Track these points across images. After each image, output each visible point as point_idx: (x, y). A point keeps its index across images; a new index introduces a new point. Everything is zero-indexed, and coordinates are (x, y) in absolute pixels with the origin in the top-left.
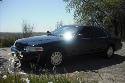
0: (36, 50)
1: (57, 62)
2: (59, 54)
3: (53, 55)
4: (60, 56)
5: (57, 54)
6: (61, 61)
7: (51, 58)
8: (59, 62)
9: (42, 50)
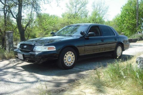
0: (48, 50)
1: (70, 62)
2: (71, 54)
3: (66, 55)
4: (72, 55)
5: (69, 53)
6: (74, 61)
7: (64, 59)
8: (72, 63)
9: (55, 50)
